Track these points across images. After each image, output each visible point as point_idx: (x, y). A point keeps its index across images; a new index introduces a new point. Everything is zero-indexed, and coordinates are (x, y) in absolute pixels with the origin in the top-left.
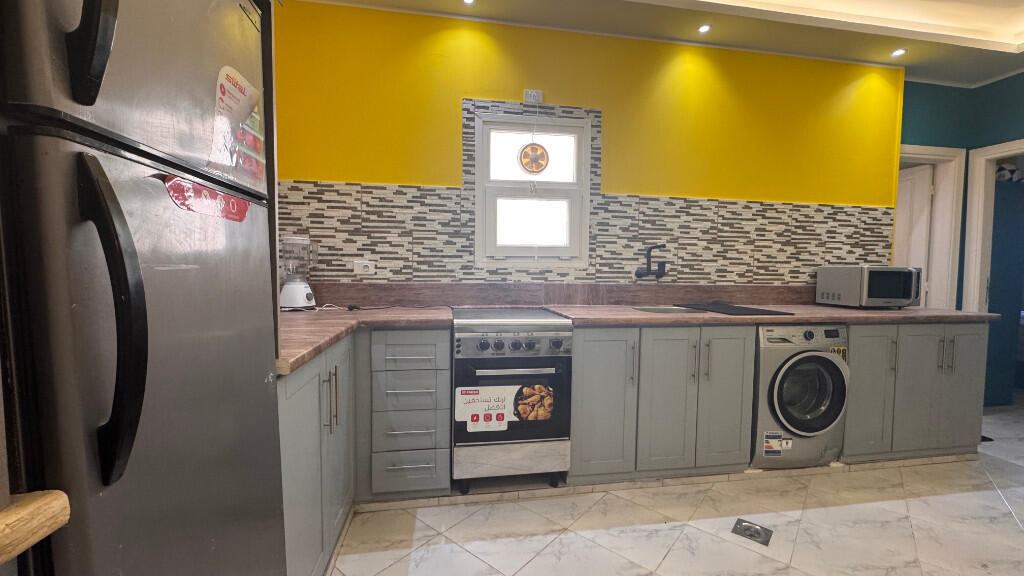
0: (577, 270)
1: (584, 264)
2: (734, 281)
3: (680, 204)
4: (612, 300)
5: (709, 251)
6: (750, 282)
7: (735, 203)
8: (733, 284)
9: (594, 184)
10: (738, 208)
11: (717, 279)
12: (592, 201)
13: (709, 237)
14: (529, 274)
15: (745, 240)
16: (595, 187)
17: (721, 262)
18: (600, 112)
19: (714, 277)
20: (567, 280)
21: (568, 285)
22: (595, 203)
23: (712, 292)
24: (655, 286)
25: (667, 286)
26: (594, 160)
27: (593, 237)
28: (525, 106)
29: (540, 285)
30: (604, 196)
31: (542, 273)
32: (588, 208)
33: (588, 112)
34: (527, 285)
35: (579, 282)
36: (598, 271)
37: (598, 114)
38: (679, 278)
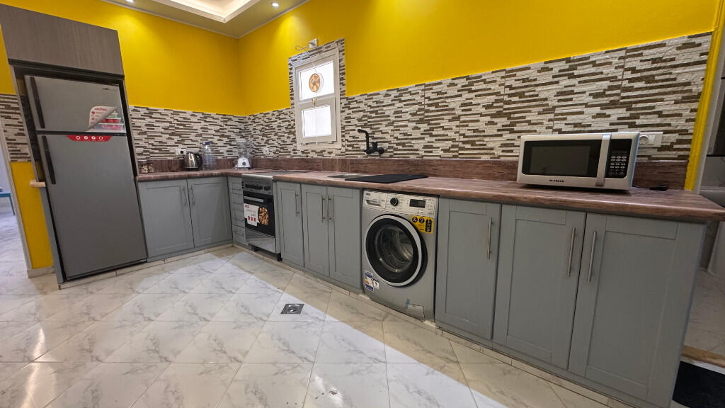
0: (336, 150)
1: (338, 145)
2: (440, 156)
3: (395, 93)
4: (354, 169)
5: (417, 131)
6: (454, 156)
7: (440, 83)
8: (438, 158)
9: (342, 92)
10: (443, 88)
11: (424, 154)
12: (341, 103)
13: (417, 118)
14: (317, 153)
15: (450, 117)
16: (343, 93)
17: (428, 139)
18: (343, 40)
19: (422, 153)
20: (333, 156)
21: (332, 159)
22: (343, 105)
23: (418, 165)
24: (379, 159)
25: (387, 160)
26: (342, 75)
27: (343, 128)
28: (310, 52)
29: (320, 159)
30: (347, 99)
31: (322, 152)
32: (339, 109)
33: (337, 42)
34: (315, 159)
35: (337, 157)
36: (347, 150)
37: (341, 42)
38: (395, 154)
